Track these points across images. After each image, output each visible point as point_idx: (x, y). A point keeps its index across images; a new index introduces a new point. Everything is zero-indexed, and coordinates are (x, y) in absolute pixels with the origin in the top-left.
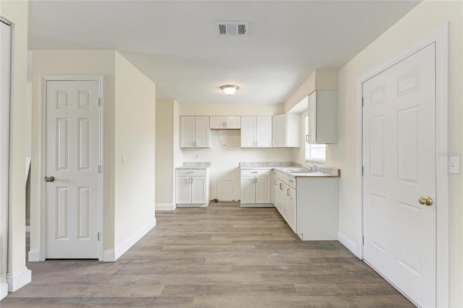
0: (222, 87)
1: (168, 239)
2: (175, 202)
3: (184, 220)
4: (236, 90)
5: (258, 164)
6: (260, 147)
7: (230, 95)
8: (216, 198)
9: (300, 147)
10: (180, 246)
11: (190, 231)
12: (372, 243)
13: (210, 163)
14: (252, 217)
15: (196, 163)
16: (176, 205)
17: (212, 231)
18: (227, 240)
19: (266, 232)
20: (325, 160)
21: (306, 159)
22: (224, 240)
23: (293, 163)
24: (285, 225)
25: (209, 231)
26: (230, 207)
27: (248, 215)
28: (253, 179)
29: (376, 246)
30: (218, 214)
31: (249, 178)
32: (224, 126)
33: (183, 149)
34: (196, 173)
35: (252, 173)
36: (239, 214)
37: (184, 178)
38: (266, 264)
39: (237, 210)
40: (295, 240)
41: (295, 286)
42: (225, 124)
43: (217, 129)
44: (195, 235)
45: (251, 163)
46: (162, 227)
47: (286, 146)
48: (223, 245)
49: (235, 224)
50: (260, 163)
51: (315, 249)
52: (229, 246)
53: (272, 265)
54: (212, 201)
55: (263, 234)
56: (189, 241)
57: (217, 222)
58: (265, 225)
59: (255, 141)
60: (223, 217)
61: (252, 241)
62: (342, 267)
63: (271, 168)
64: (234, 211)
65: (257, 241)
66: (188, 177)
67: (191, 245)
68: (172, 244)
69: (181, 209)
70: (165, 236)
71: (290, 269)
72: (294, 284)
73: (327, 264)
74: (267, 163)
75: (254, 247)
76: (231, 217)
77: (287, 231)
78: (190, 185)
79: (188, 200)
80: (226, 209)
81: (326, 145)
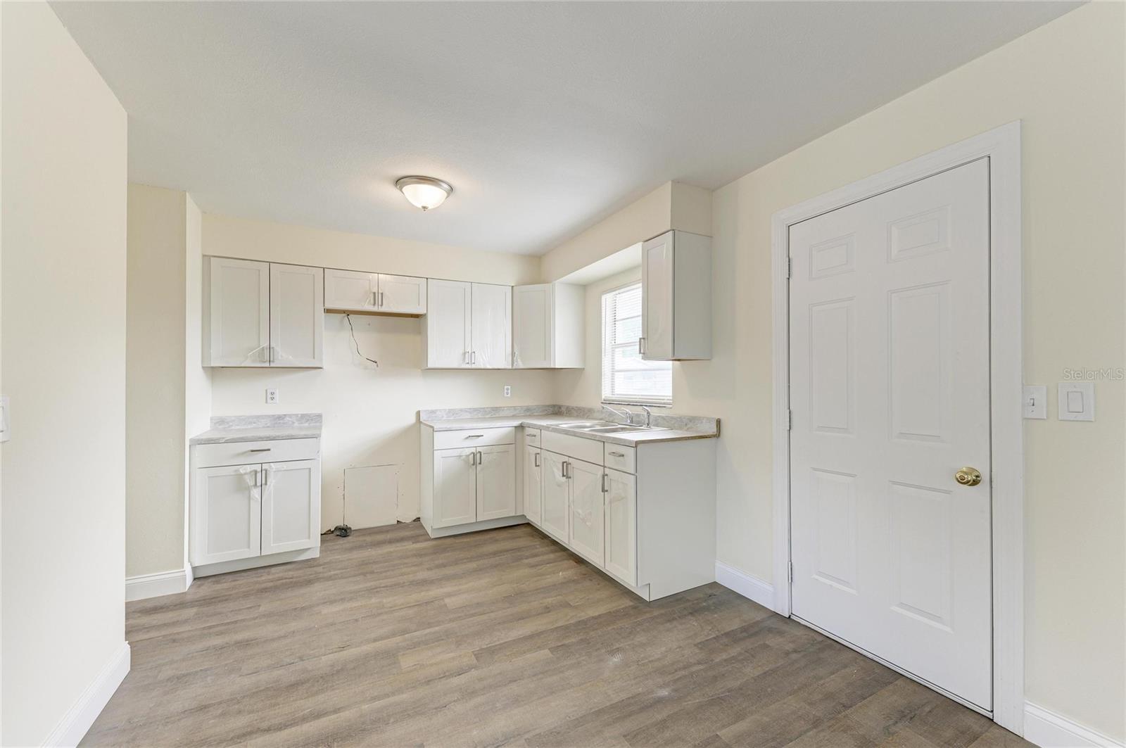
0: (400, 182)
1: (223, 714)
2: (189, 561)
3: (254, 619)
4: (446, 195)
5: (470, 413)
6: (482, 367)
7: (424, 208)
8: (341, 524)
9: (584, 369)
10: (293, 729)
11: (301, 659)
12: (817, 577)
13: (320, 416)
14: (481, 562)
15: (269, 416)
16: (194, 569)
17: (387, 637)
18: (452, 655)
19: (550, 600)
20: (671, 398)
21: (603, 397)
22: (444, 657)
23: (560, 408)
24: (583, 569)
25: (375, 640)
26: (398, 544)
27: (471, 559)
28: (469, 455)
29: (828, 582)
30: (372, 572)
31: (456, 453)
32: (374, 304)
33: (214, 372)
34: (280, 450)
35: (467, 440)
36: (441, 561)
37: (231, 470)
38: (616, 699)
39: (424, 549)
40: (631, 604)
41: (723, 738)
42: (377, 297)
43: (344, 312)
44: (332, 666)
45: (450, 411)
46: (168, 672)
47: (552, 367)
48: (452, 675)
49: (449, 595)
50: (475, 410)
51: (690, 617)
52: (474, 673)
53: (630, 695)
54: (330, 532)
55: (547, 608)
56: (321, 698)
57: (388, 600)
58: (535, 579)
59: (468, 349)
60: (393, 580)
61: (531, 637)
62: (768, 646)
63: (517, 423)
64: (419, 554)
65: (542, 633)
66: (249, 469)
67: (336, 711)
68: (251, 733)
69: (218, 582)
70: (203, 708)
71: (676, 690)
72: (718, 733)
73: (739, 649)
74: (496, 409)
75: (545, 653)
76: (422, 575)
77: (599, 584)
78: (256, 493)
79: (249, 547)
80: (391, 552)
81: (673, 364)
